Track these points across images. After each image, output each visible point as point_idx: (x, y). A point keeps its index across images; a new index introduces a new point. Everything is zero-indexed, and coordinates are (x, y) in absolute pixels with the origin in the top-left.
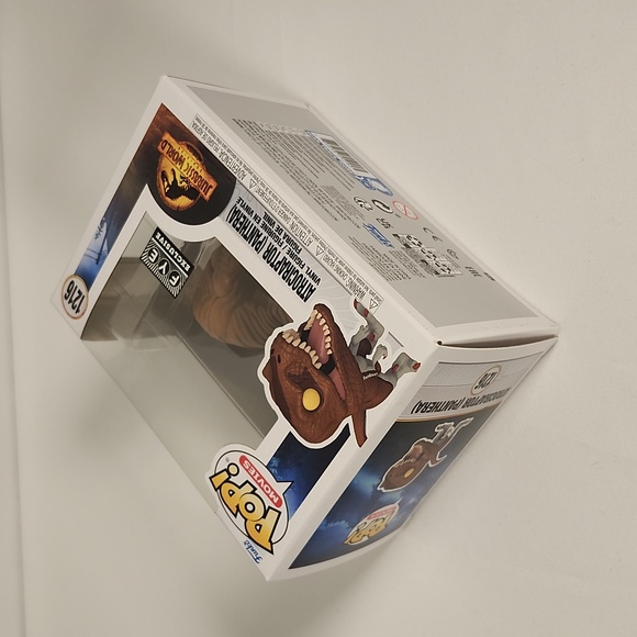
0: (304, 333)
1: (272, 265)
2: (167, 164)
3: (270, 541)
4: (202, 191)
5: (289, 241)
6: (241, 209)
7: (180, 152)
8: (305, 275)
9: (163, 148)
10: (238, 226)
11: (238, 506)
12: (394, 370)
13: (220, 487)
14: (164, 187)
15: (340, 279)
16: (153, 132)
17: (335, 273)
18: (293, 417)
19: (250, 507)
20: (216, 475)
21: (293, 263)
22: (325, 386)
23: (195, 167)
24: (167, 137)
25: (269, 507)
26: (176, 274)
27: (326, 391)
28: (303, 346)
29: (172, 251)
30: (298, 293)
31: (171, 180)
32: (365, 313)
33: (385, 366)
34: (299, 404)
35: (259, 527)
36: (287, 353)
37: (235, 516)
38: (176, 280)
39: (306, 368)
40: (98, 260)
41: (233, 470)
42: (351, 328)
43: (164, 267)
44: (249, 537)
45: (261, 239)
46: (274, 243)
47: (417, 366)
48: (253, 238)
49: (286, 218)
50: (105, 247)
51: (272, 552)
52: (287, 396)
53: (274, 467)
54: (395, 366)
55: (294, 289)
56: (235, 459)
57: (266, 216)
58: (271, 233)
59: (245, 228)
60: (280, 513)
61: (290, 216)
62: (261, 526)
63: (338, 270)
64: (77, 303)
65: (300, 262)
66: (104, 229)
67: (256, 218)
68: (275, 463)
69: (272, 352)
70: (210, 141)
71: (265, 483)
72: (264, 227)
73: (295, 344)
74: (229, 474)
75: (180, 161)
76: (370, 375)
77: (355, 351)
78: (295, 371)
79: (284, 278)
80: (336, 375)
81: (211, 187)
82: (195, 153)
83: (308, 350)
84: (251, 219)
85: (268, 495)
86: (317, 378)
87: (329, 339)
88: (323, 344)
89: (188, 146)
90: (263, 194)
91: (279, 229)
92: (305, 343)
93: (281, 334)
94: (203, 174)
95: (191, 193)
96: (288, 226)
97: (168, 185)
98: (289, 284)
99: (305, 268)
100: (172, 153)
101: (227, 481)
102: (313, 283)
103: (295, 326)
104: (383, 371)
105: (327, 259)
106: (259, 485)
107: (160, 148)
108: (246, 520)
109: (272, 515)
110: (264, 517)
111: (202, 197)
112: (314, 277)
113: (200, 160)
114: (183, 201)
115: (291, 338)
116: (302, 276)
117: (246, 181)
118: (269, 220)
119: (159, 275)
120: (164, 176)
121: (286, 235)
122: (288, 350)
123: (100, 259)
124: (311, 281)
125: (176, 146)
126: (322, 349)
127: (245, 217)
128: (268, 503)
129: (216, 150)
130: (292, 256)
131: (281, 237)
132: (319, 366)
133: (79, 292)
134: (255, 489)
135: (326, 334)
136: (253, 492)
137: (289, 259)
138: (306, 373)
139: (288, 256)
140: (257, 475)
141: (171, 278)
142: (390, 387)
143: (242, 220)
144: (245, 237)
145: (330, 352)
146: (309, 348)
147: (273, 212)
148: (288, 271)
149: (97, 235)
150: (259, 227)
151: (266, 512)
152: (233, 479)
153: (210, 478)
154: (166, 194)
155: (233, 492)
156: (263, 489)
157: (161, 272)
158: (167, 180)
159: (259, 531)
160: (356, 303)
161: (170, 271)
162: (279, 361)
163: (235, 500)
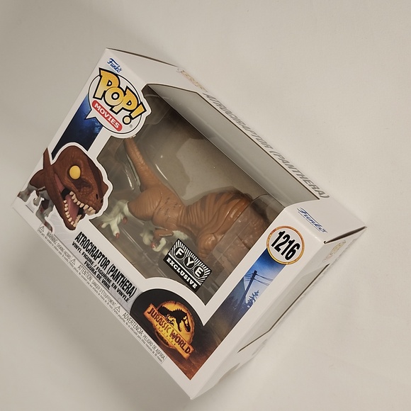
0: (81, 213)
1: (104, 256)
2: (186, 336)
3: (101, 77)
4: (156, 311)
5: (93, 270)
6: (126, 294)
7: (174, 342)
8: (82, 248)
9: (188, 348)
10: (128, 284)
11: (125, 94)
12: (29, 192)
13: (138, 105)
14: (188, 320)
15: (61, 244)
16: (198, 362)
17: (64, 248)
18: (86, 160)
19: (115, 96)
20: (141, 114)
21: (90, 256)
22: (67, 181)
23: (161, 329)
24: (186, 355)
25: (101, 99)
27: (66, 179)
28: (82, 205)
29: (182, 273)
30: (86, 237)
31: (182, 324)
32: (46, 224)
33: (34, 195)
34: (82, 169)
36: (92, 201)
37: (127, 87)
38: (178, 252)
39: (79, 191)
41: (128, 120)
42: (53, 215)
43: (189, 262)
44: (116, 75)
45: (111, 273)
46: (103, 270)
47: (19, 195)
48: (117, 275)
49: (95, 284)
50: (246, 284)
51: (100, 69)
52: (91, 173)
53: (97, 126)
54: (29, 195)
55: (89, 240)
56: (125, 128)
57: (108, 287)
58: (105, 276)
60: (94, 97)
61: (93, 285)
62: (108, 85)
63: (62, 250)
64: (282, 240)
65: (85, 256)
67: (115, 287)
68: (97, 129)
69: (102, 201)
70: (150, 343)
71: (103, 115)
72: (110, 281)
73: (87, 206)
74: (130, 116)
75: (173, 335)
76: (41, 189)
77: (51, 202)
78: (86, 189)
79: (95, 247)
80: (61, 188)
81: (149, 313)
82: (162, 338)
84: (119, 287)
85: (102, 107)
86: (72, 186)
87: (66, 209)
88: (69, 206)
89: (167, 344)
90: (111, 301)
91: (99, 277)
92: (81, 206)
93: (96, 213)
94: (155, 323)
95: (165, 312)
96: (94, 279)
97: (184, 321)
98: (91, 243)
99: (82, 252)
100: (180, 342)
101: (132, 111)
102: (77, 243)
103: (87, 217)
104: (35, 191)
105: (69, 256)
106: (108, 113)
107: (192, 349)
108: (119, 87)
109: (99, 95)
110: (105, 92)
111: (156, 307)
112: (76, 247)
113: (157, 332)
114: (171, 307)
115: (89, 210)
116: (84, 248)
117: (122, 312)
118: (106, 284)
119: (194, 257)
120: (188, 328)
121: (95, 273)
122: (91, 203)
123: (253, 275)
124: (78, 244)
125: (178, 347)
126: (70, 203)
127: (123, 289)
128: (102, 102)
129: (145, 336)
130: (90, 261)
131: (97, 273)
132: (71, 193)
133: (279, 250)
134: (111, 110)
136: (113, 107)
137: (92, 259)
138: (79, 188)
139: (93, 260)
140: (109, 119)
141: (183, 254)
142: (31, 183)
143: (125, 287)
144: (123, 276)
145: (65, 202)
146: (78, 204)
147: (103, 289)
148: (93, 251)
149: (256, 294)
150: (113, 281)
151: (104, 95)
152: (128, 113)
153: (145, 110)
154: (186, 315)
155: (127, 104)
156: (106, 110)
157: (192, 259)
158: (185, 325)
159: (109, 81)
160: (51, 230)
161: (184, 259)
162: (97, 195)
163: (127, 99)
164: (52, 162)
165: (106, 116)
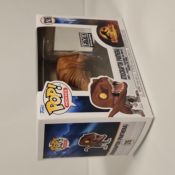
0: (115, 83)
1: (118, 66)
2: (107, 28)
3: (53, 112)
4: (112, 39)
5: (128, 66)
6: (120, 51)
11: (50, 96)
12: (136, 111)
13: (49, 88)
15: (136, 84)
16: (109, 22)
17: (136, 82)
18: (93, 94)
19: (55, 100)
20: (51, 84)
22: (111, 97)
23: (115, 35)
24: (113, 26)
25: (62, 105)
26: (86, 43)
28: (112, 85)
29: (91, 40)
30: (121, 76)
32: (138, 95)
34: (98, 94)
35: (52, 106)
36: (105, 82)
37: (46, 97)
38: (85, 44)
40: (65, 22)
41: (59, 88)
43: (85, 40)
45: (120, 60)
46: (123, 63)
47: (144, 116)
48: (118, 58)
49: (132, 63)
50: (71, 22)
51: (50, 115)
52: (96, 90)
53: (75, 98)
56: (63, 87)
57: (126, 58)
58: (124, 61)
59: (118, 54)
60: (64, 109)
62: (53, 106)
63: (137, 82)
65: (128, 72)
66: (74, 20)
67: (123, 56)
68: (76, 98)
69: (101, 78)
70: (124, 36)
71: (68, 99)
72: (124, 59)
73: (110, 83)
75: (112, 31)
77: (127, 98)
78: (104, 87)
81: (116, 41)
82: (117, 34)
83: (113, 87)
84: (121, 55)
85: (65, 102)
87: (122, 90)
88: (119, 90)
89: (117, 31)
90: (129, 54)
91: (127, 63)
93: (108, 78)
94: (116, 38)
95: (109, 37)
96: (131, 64)
97: (104, 31)
98: (120, 73)
99: (128, 74)
100: (111, 28)
101: (54, 89)
103: (113, 80)
105: (136, 78)
106: (65, 98)
107: (108, 25)
108: (49, 101)
109: (61, 107)
110: (57, 105)
111: (111, 41)
112: (129, 77)
113: (118, 36)
114: (105, 37)
116: (126, 74)
117: (127, 49)
119: (81, 39)
120: (104, 29)
124: (127, 77)
125: (113, 29)
126: (117, 90)
127: (120, 53)
129: (124, 38)
130: (126, 69)
132: (113, 92)
134: (62, 97)
135: (122, 89)
136: (60, 97)
138: (108, 90)
140: (67, 95)
141: (84, 43)
142: (132, 113)
144: (116, 56)
145: (119, 93)
146: (114, 87)
147: (129, 58)
148: (122, 70)
149: (71, 19)
150: (122, 58)
151: (59, 105)
152: (56, 90)
153: (48, 83)
154: (101, 32)
155: (53, 92)
156: (65, 100)
157: (83, 40)
158: (104, 30)
159: (51, 107)
160: (137, 91)
161: (86, 42)
162: (101, 82)
163: (51, 94)
164: (111, 109)
165: (67, 98)
